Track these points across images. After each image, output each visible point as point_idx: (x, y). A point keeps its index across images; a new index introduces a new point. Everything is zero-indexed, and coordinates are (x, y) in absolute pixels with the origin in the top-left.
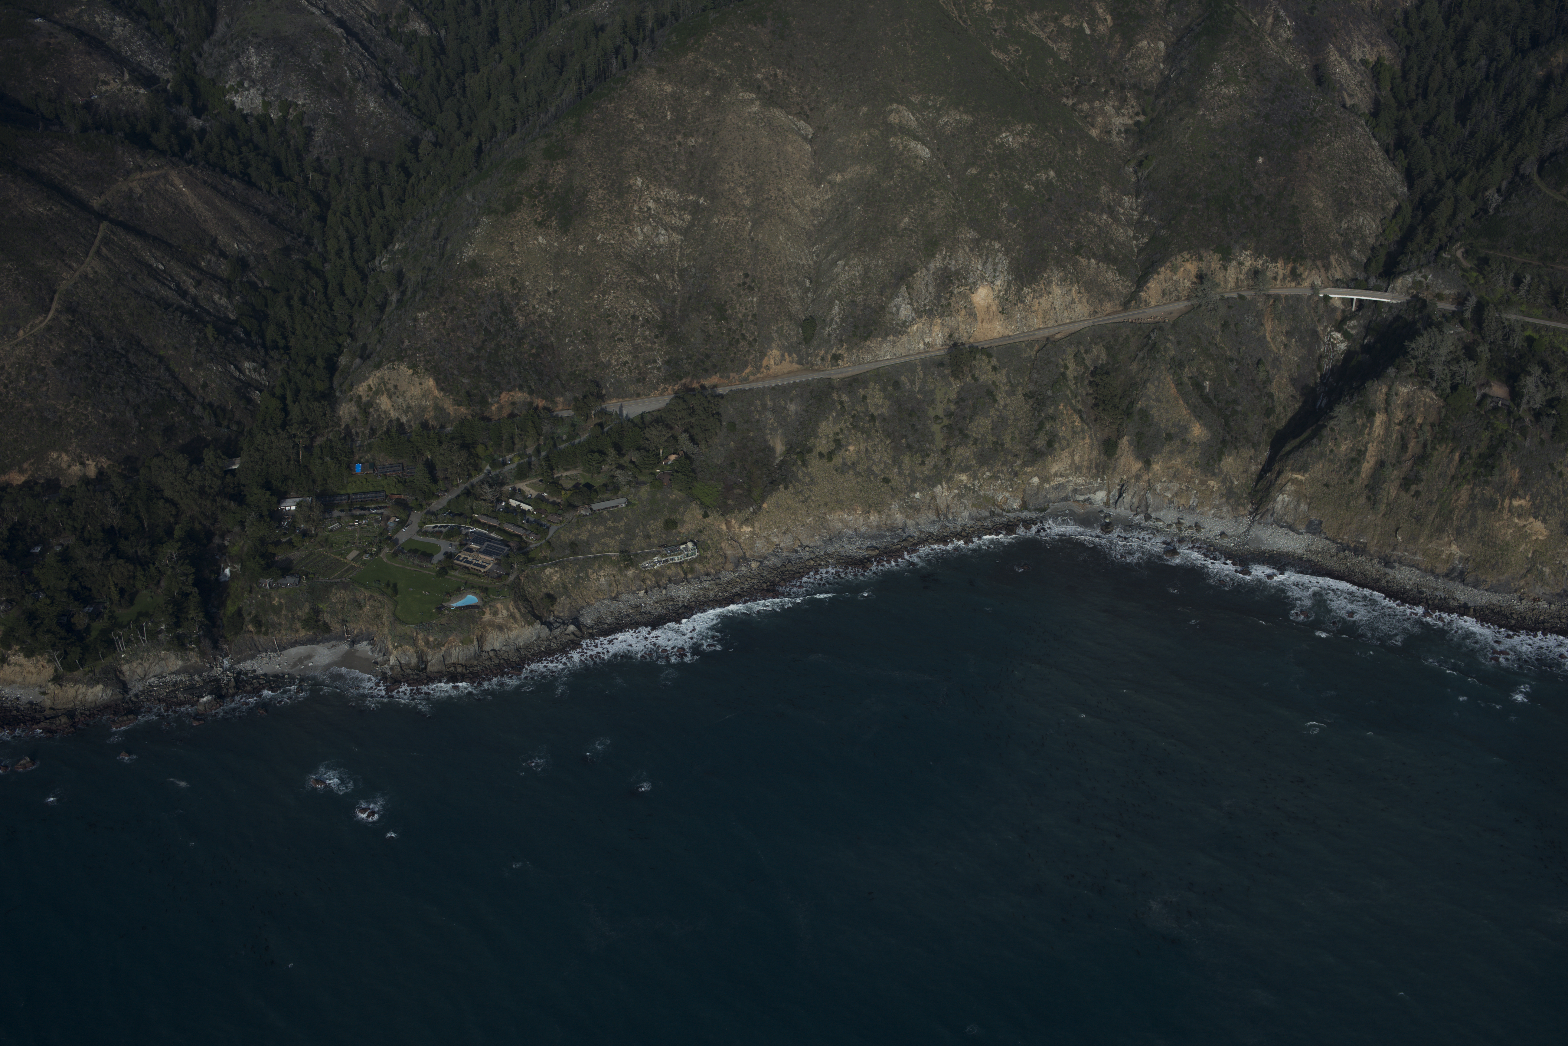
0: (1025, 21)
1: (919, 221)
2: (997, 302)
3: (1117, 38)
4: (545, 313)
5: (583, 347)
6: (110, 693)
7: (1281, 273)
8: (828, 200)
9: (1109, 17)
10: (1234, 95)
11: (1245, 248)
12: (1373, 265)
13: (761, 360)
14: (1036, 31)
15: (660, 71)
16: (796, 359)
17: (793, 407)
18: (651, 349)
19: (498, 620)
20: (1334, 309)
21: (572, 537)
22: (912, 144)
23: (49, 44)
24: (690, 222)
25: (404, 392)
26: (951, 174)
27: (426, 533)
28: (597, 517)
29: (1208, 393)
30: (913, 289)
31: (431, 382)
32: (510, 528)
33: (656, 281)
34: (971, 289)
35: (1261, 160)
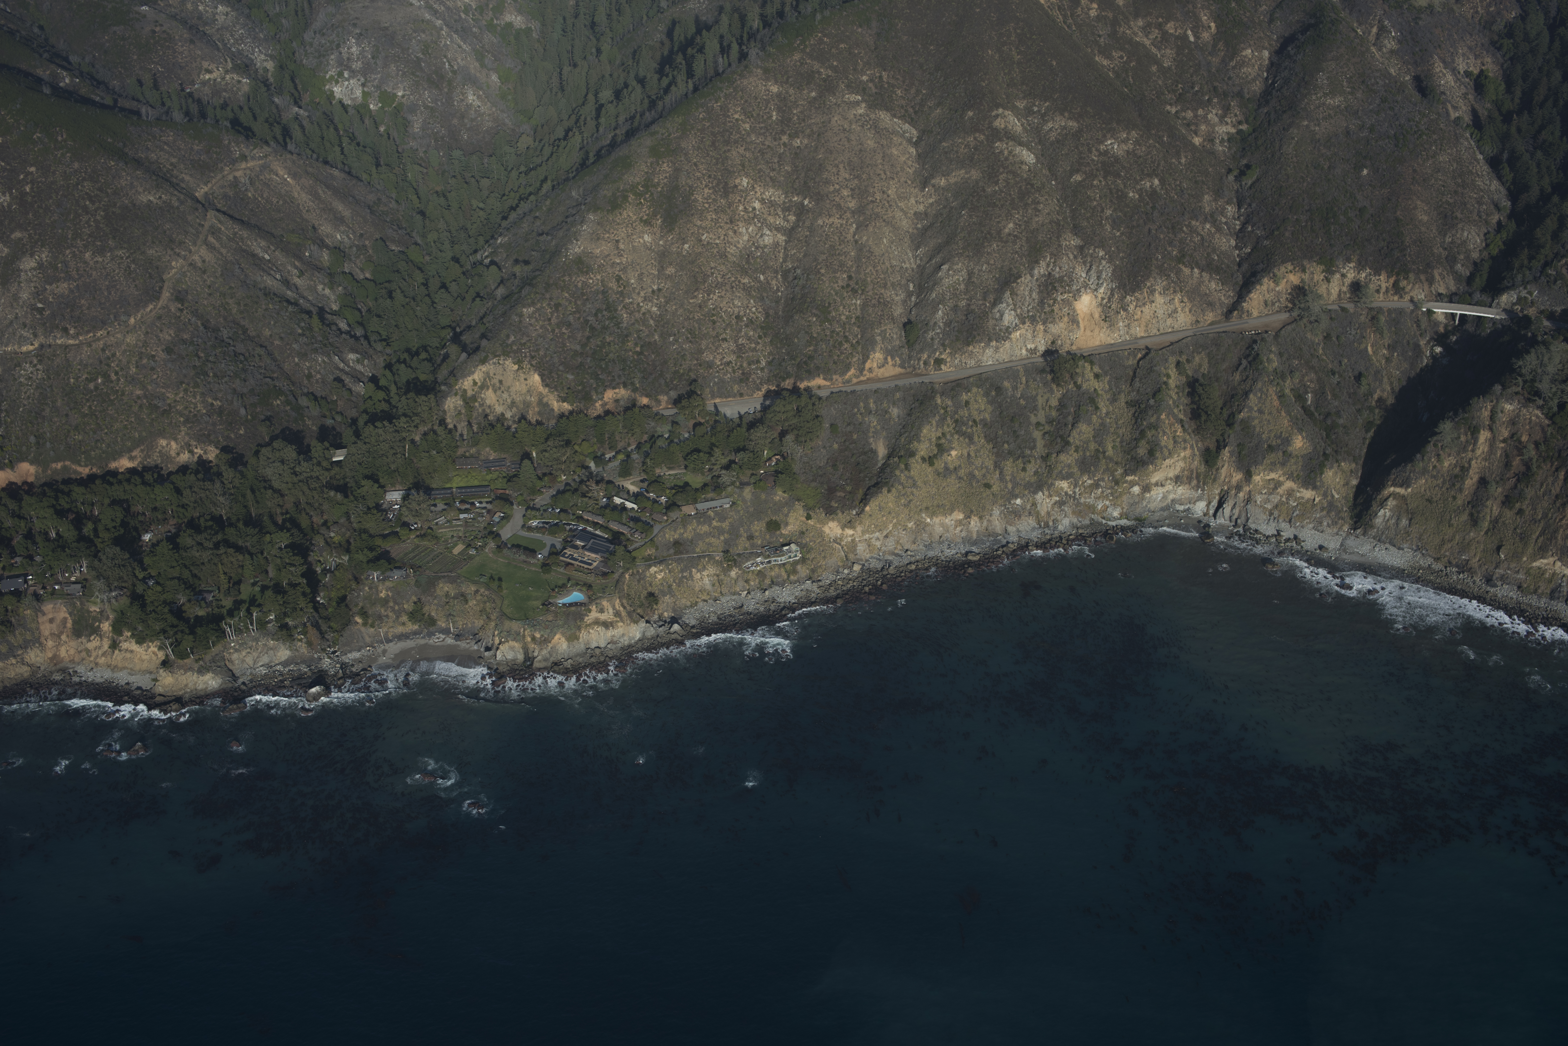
0: (1130, 28)
1: (1023, 227)
2: (1100, 309)
3: (1221, 45)
4: (649, 311)
5: (686, 346)
6: (220, 681)
7: (1384, 286)
8: (932, 204)
9: (1213, 25)
10: (1339, 106)
11: (1349, 260)
12: (1477, 280)
13: (864, 362)
14: (1140, 38)
15: (766, 71)
16: (898, 362)
17: (895, 412)
18: (754, 350)
19: (603, 617)
20: (1437, 324)
21: (676, 536)
22: (1018, 149)
23: (154, 32)
24: (794, 223)
25: (509, 388)
26: (1056, 180)
27: (530, 529)
28: (701, 516)
29: (1309, 406)
30: (1017, 295)
31: (537, 378)
32: (615, 526)
33: (760, 282)
34: (1074, 296)
35: (1365, 172)
